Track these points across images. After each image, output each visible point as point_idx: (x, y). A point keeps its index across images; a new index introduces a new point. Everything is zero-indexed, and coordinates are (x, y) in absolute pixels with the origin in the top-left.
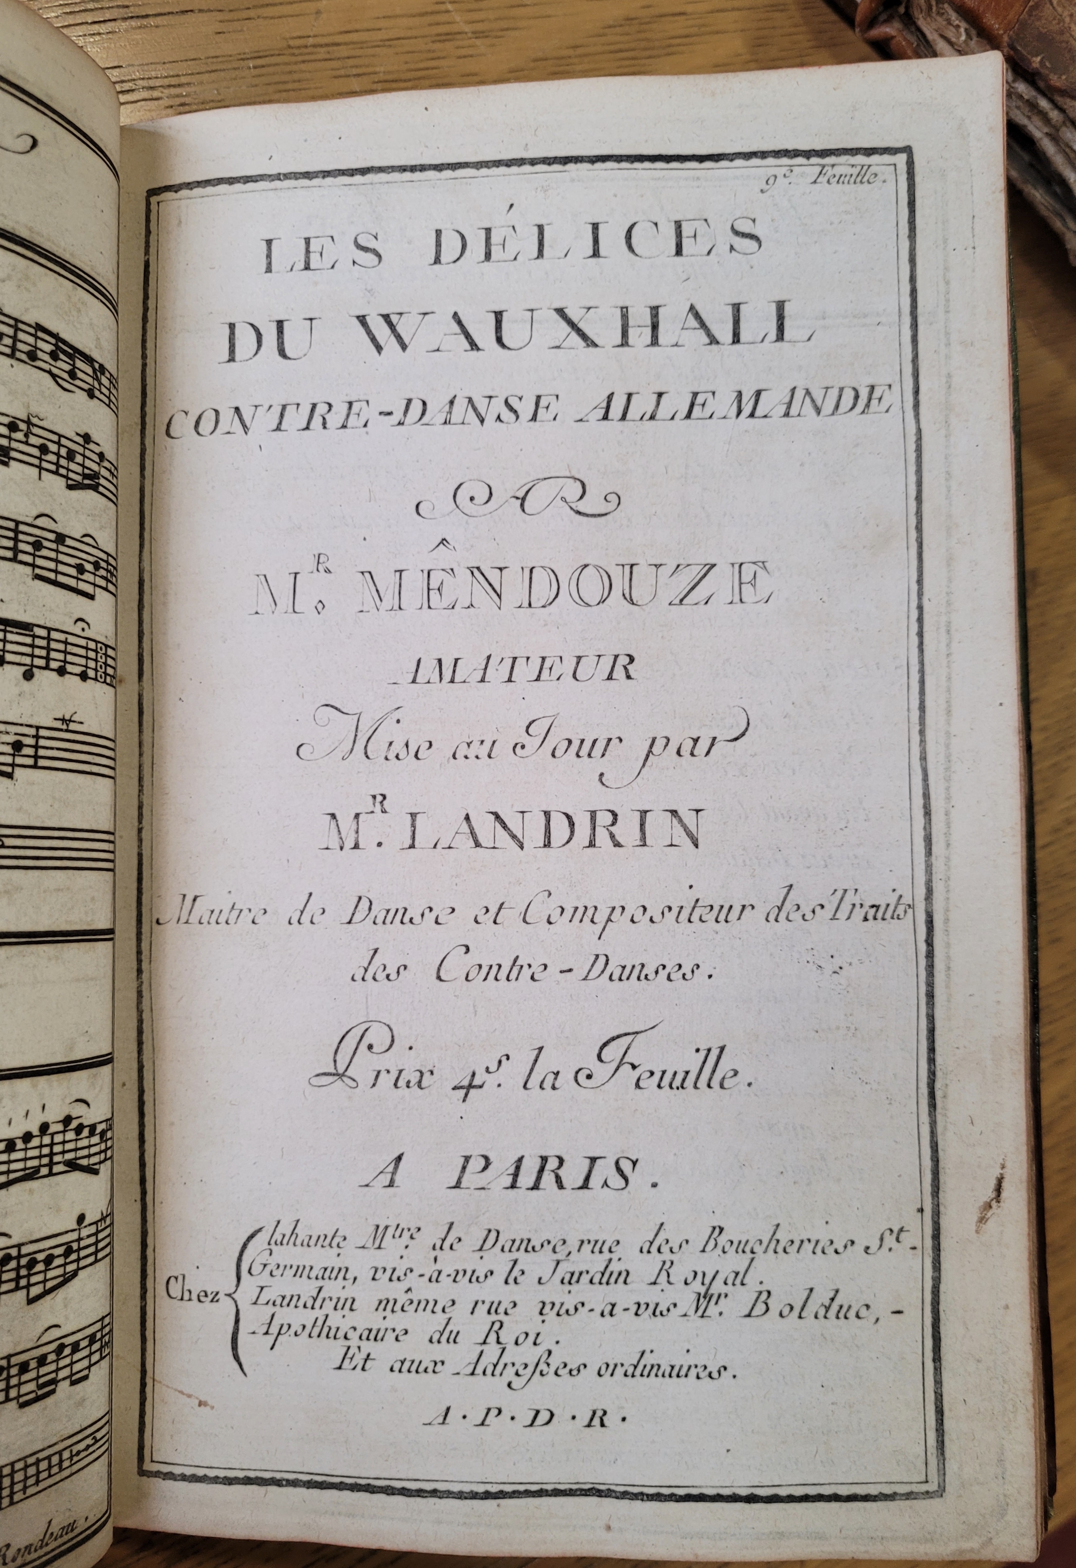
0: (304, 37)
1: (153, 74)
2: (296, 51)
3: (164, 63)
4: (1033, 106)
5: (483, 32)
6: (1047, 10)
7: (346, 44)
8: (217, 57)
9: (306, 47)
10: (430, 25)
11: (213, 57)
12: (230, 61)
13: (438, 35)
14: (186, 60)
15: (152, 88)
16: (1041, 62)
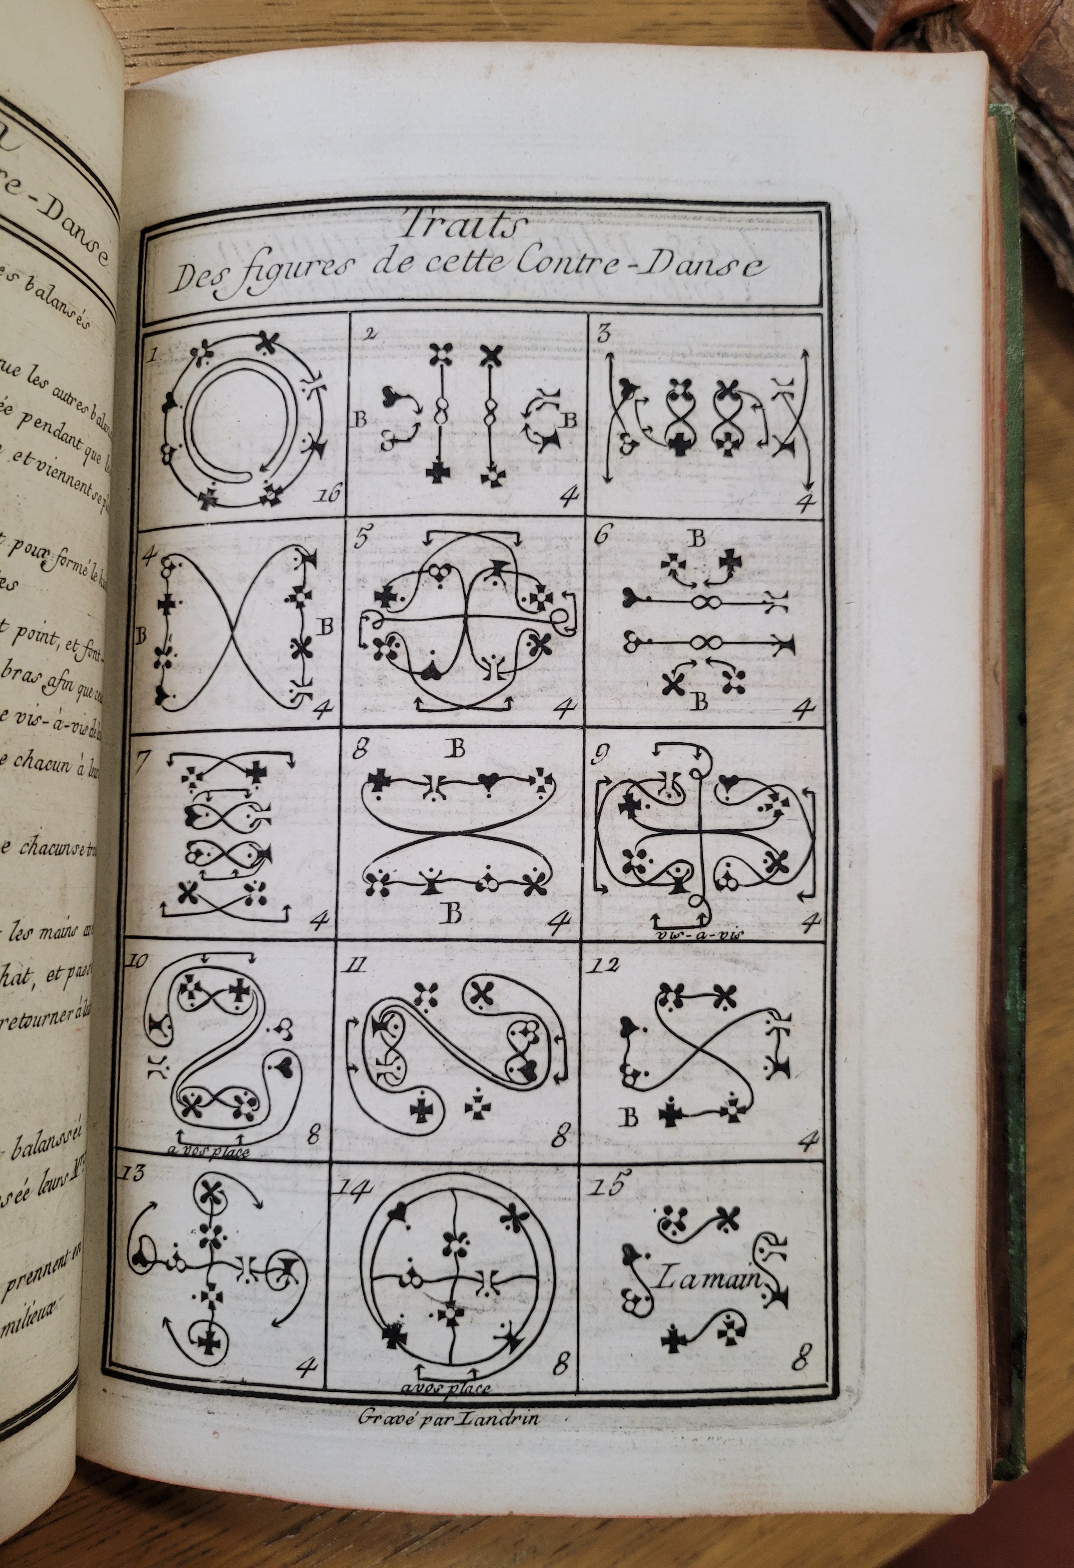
0: (349, 15)
1: (204, 38)
2: (342, 28)
3: (215, 29)
4: (1035, 134)
5: (520, 25)
6: (1054, 46)
7: (389, 25)
8: (266, 27)
9: (352, 24)
10: (471, 14)
11: (262, 27)
12: (279, 32)
13: (480, 24)
14: (237, 28)
15: (202, 52)
16: (1047, 92)
